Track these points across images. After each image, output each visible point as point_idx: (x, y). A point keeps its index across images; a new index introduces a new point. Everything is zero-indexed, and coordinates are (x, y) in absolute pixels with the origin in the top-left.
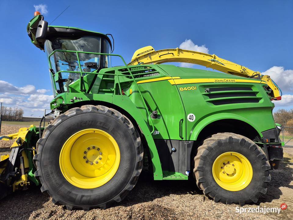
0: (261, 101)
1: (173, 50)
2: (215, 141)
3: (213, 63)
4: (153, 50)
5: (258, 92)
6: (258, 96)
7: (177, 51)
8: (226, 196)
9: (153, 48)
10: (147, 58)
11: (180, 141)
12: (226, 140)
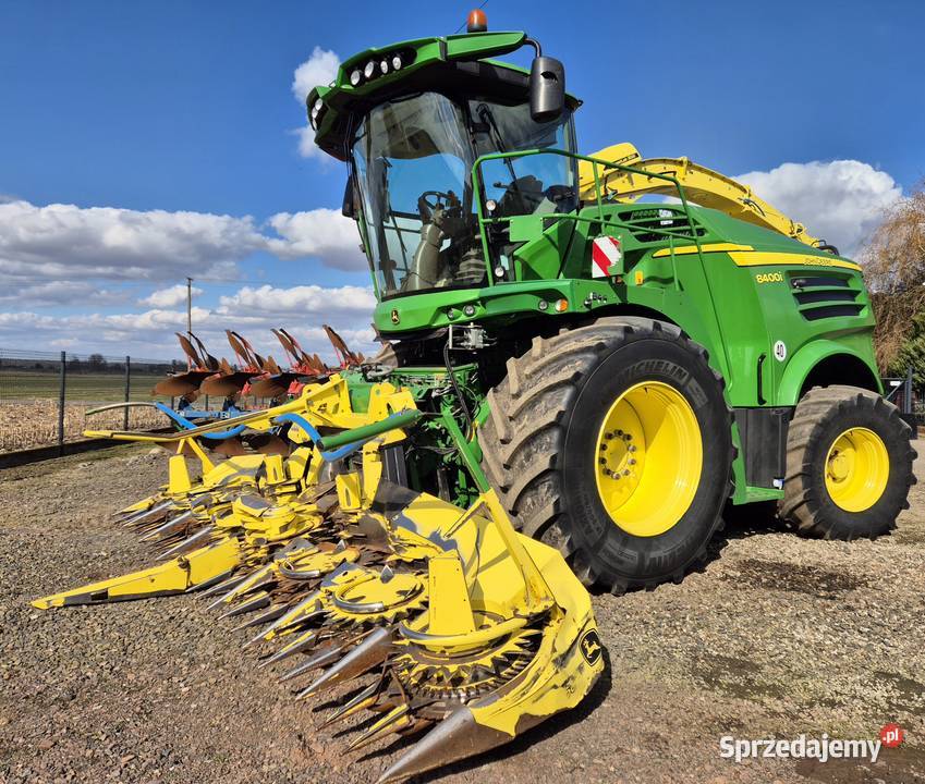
0: (864, 313)
1: (675, 162)
2: (831, 406)
3: (747, 208)
4: (637, 156)
5: (858, 292)
6: (859, 300)
7: (685, 165)
8: (849, 522)
9: (635, 151)
10: (621, 179)
11: (750, 410)
12: (852, 401)
